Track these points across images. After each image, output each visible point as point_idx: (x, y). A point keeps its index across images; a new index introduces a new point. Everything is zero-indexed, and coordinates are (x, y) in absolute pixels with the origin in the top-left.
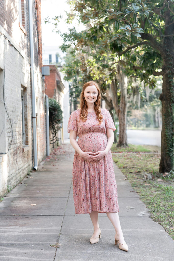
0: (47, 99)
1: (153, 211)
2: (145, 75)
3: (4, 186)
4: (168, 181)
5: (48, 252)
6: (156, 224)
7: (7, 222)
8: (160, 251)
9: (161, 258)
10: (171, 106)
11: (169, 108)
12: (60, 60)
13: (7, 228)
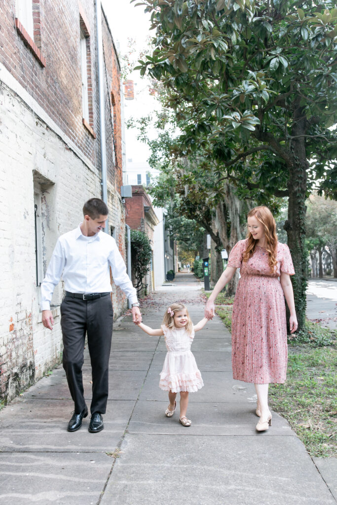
0: (129, 231)
1: (272, 394)
2: (263, 195)
3: (55, 354)
4: (296, 346)
5: (100, 466)
6: (278, 417)
7: (48, 410)
8: (283, 465)
9: (284, 479)
10: (300, 238)
11: (298, 241)
12: (151, 181)
13: (45, 420)
